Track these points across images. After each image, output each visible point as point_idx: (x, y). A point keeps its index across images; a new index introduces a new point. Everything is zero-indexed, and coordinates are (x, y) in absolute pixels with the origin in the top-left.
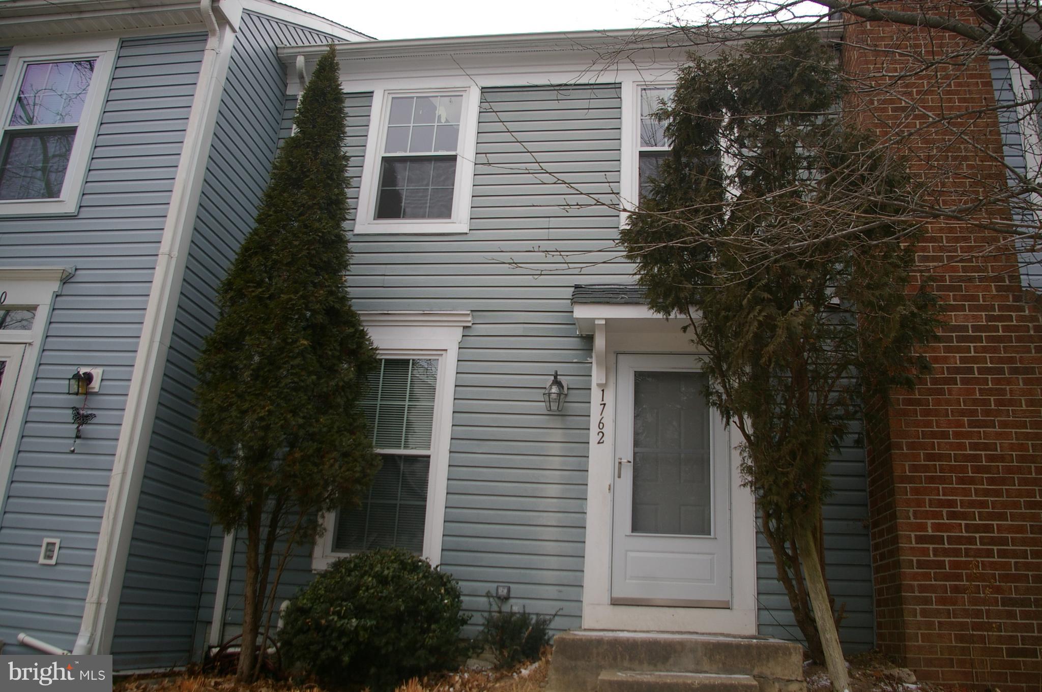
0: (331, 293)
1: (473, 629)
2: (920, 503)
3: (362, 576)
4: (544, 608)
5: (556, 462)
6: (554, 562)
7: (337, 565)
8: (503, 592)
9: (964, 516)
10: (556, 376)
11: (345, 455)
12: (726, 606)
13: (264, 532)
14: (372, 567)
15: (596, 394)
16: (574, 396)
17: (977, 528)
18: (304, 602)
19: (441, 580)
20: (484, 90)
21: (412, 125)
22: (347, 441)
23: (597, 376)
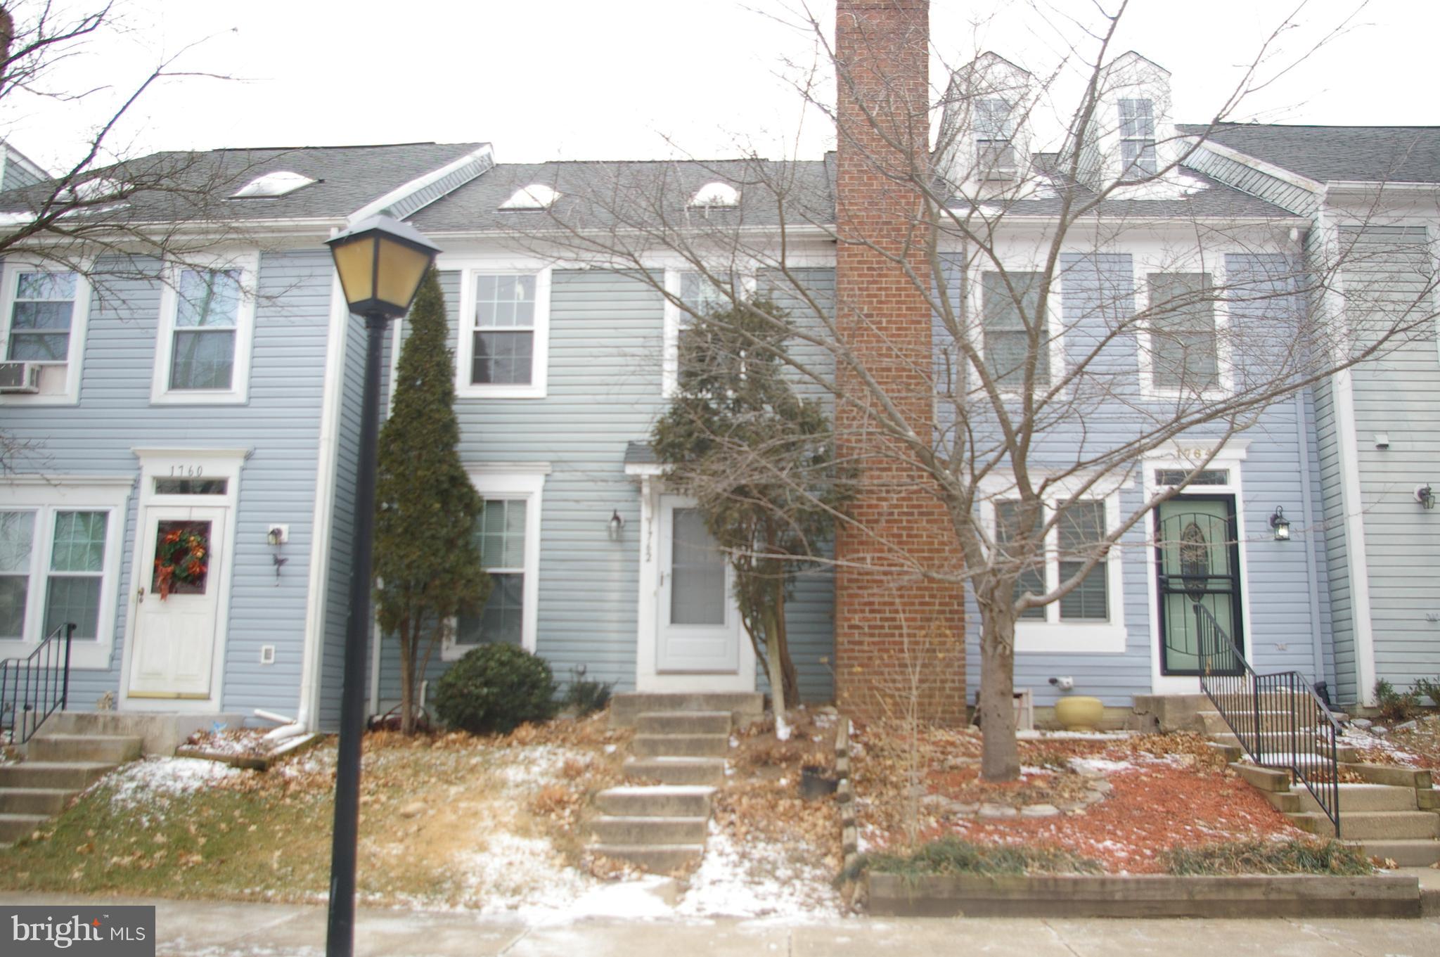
0: (451, 465)
1: (561, 694)
2: (851, 604)
3: (488, 661)
4: (609, 678)
5: (616, 575)
6: (616, 647)
7: (469, 655)
8: (581, 668)
9: (879, 611)
10: (615, 511)
11: (469, 581)
12: (733, 673)
13: (411, 632)
14: (493, 655)
15: (644, 526)
16: (629, 526)
17: (887, 619)
18: (450, 679)
19: (538, 662)
20: (554, 272)
21: (496, 301)
22: (469, 571)
23: (645, 512)
